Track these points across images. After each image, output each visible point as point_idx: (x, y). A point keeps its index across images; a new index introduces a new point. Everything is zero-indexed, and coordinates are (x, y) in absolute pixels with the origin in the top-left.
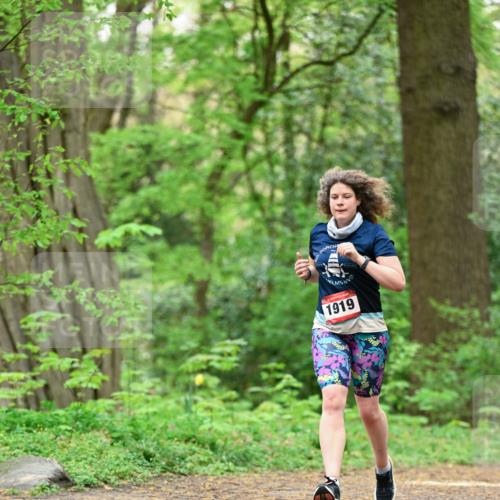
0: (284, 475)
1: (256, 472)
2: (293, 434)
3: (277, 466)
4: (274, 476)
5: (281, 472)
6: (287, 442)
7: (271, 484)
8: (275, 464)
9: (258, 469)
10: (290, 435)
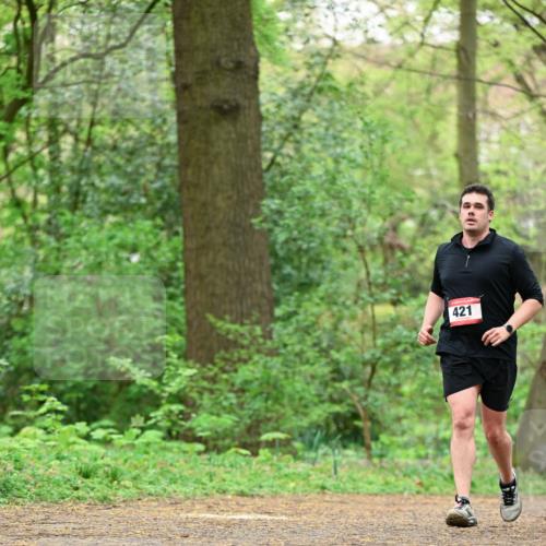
0: (47, 507)
1: (17, 504)
2: (58, 462)
3: (40, 497)
4: (37, 507)
5: (45, 503)
6: (51, 470)
7: (34, 517)
8: (38, 495)
9: (20, 500)
10: (55, 463)
